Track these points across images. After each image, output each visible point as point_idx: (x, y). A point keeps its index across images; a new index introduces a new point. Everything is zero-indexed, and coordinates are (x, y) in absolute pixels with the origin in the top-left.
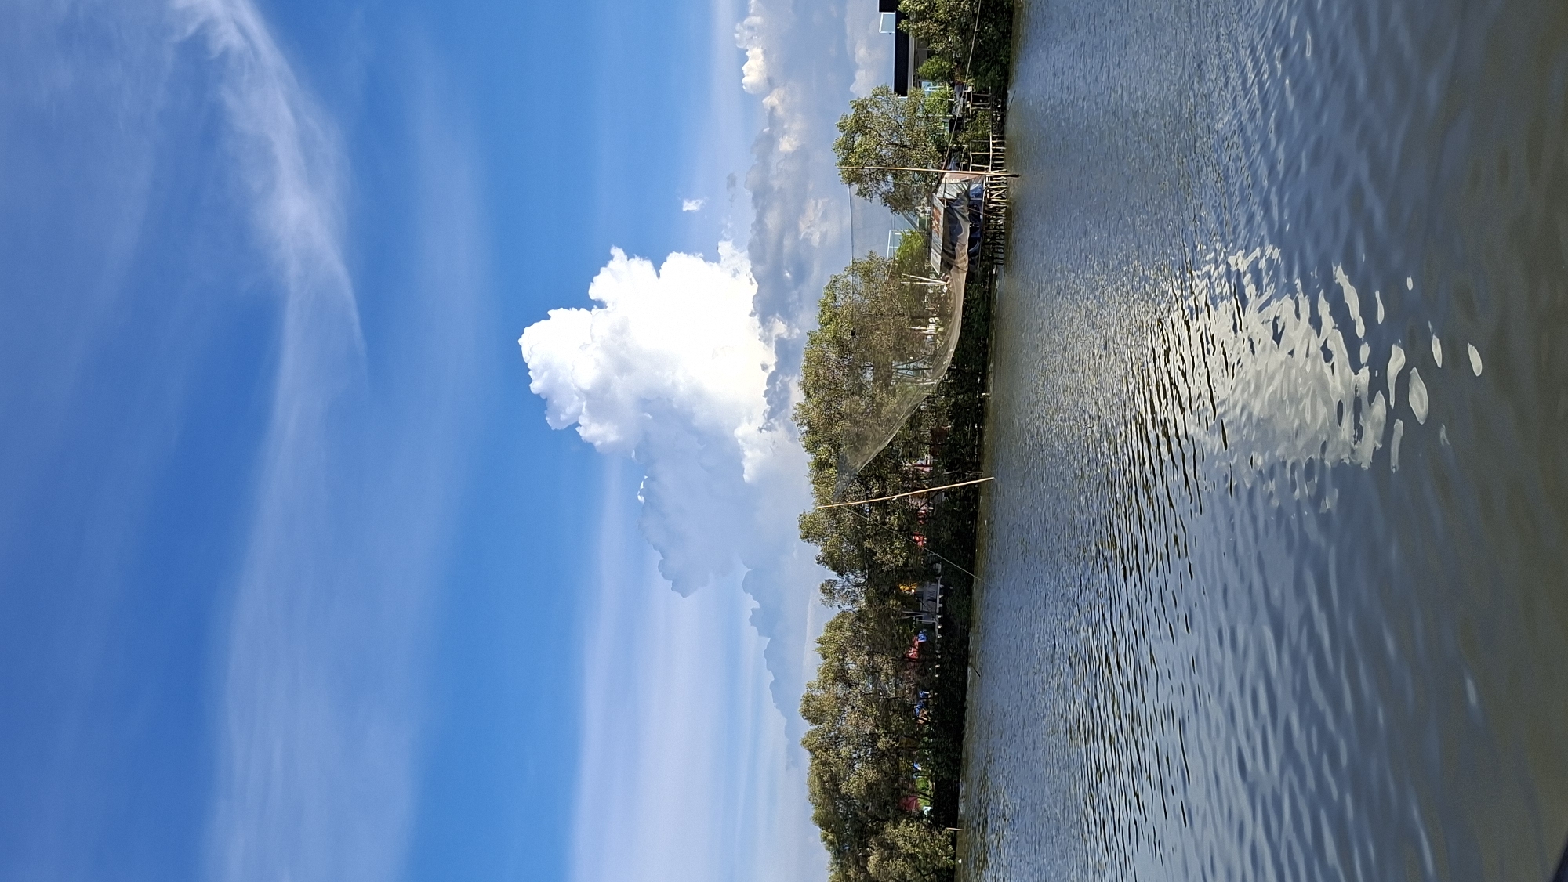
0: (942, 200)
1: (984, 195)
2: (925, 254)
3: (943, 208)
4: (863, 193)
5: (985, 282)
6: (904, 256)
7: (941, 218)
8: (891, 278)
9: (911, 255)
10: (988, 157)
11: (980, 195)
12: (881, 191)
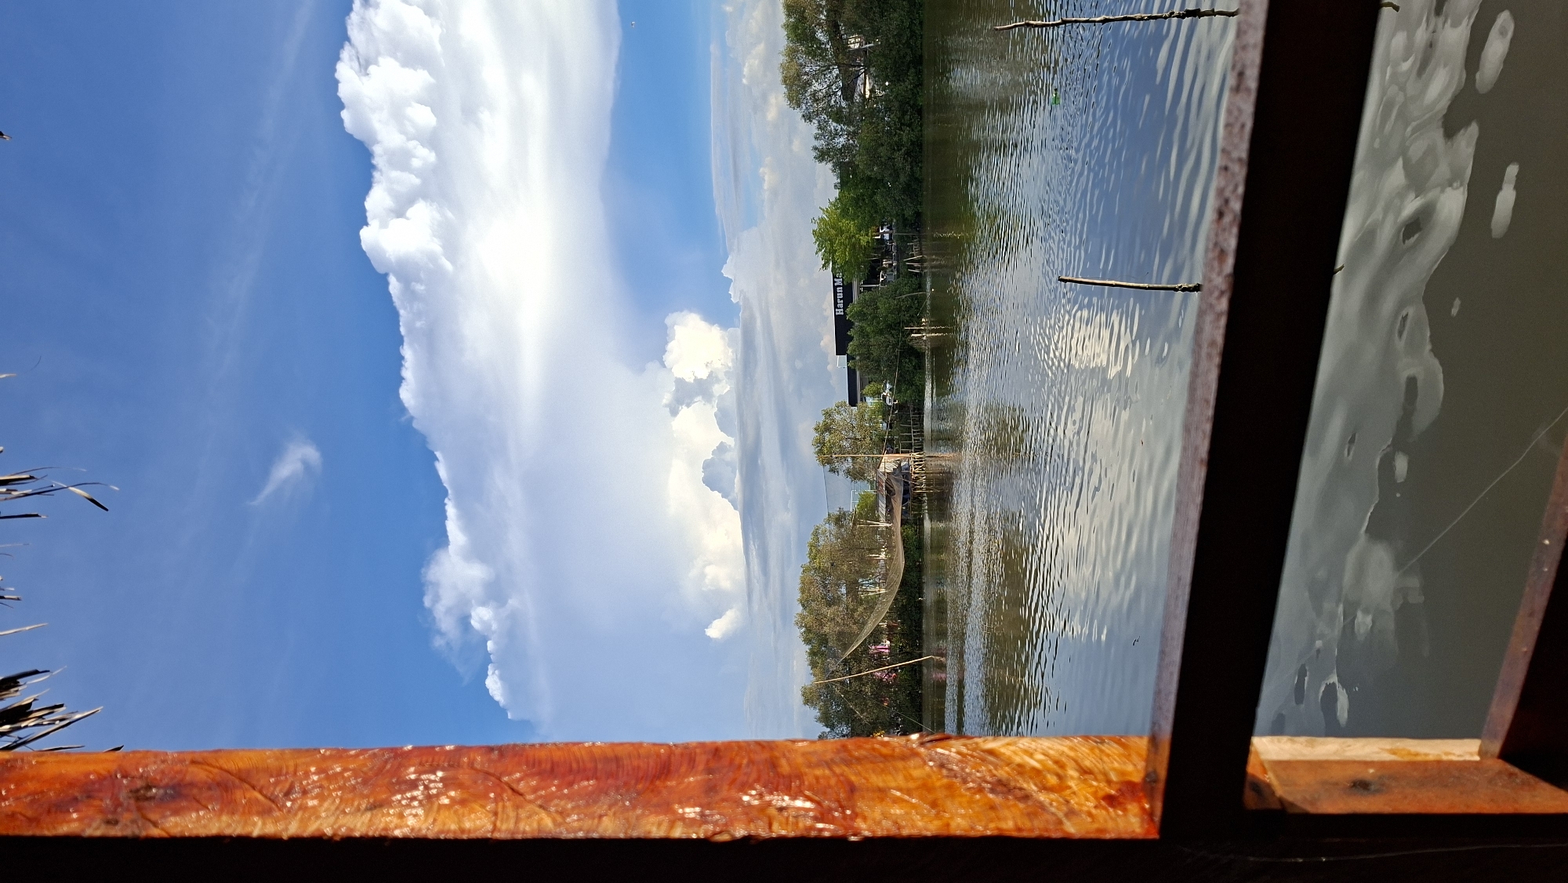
0: (884, 474)
1: (910, 469)
2: (875, 506)
3: (884, 479)
4: (833, 470)
5: (916, 524)
6: (862, 508)
7: (884, 484)
8: (854, 524)
9: (867, 507)
10: (911, 444)
11: (907, 469)
12: (844, 468)
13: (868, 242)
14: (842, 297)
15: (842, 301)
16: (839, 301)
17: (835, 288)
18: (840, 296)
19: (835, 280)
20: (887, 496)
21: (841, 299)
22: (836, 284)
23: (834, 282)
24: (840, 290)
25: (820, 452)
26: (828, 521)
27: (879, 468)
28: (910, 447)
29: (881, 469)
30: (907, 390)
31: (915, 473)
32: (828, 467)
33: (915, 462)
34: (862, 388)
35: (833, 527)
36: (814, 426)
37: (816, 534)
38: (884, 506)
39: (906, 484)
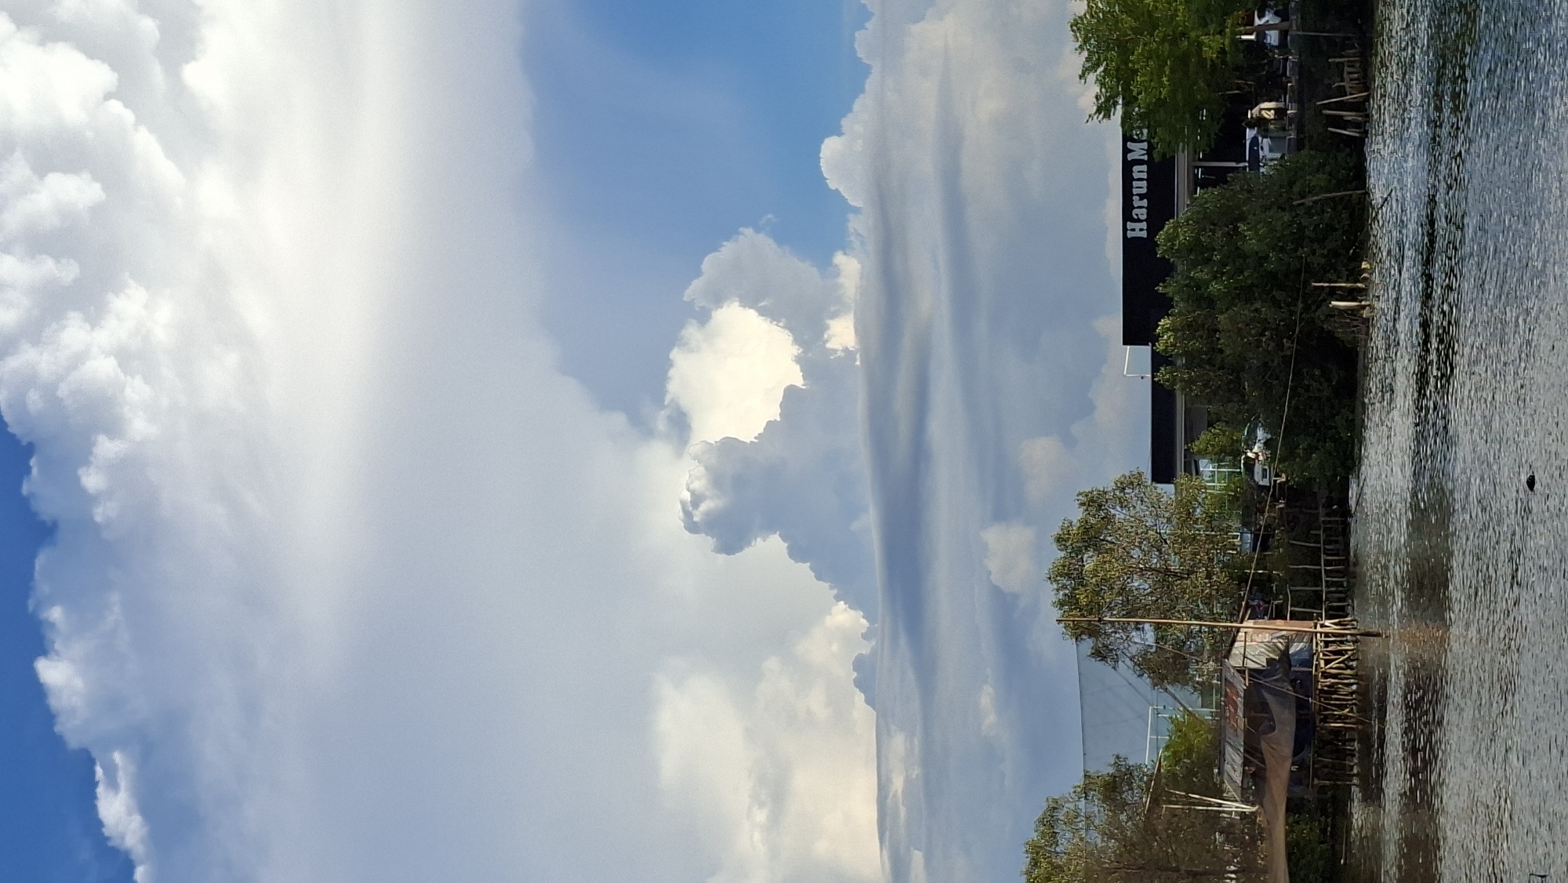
0: (1241, 671)
1: (1315, 663)
2: (1214, 756)
3: (1241, 684)
4: (1100, 654)
5: (1324, 812)
6: (1176, 758)
7: (1240, 701)
8: (1155, 801)
9: (1189, 756)
10: (1318, 594)
11: (1308, 663)
12: (1134, 650)
13: (1222, 51)
14: (1144, 191)
15: (1145, 203)
16: (1136, 202)
17: (1127, 166)
18: (1140, 187)
19: (1130, 145)
20: (1247, 733)
21: (1141, 197)
22: (1130, 157)
23: (1126, 151)
24: (1141, 172)
25: (1068, 602)
26: (1086, 791)
27: (1228, 655)
28: (1315, 601)
29: (1235, 661)
30: (1311, 449)
31: (1326, 675)
32: (1088, 644)
33: (1327, 644)
34: (1190, 437)
35: (1097, 809)
36: (1057, 531)
37: (1049, 822)
38: (1239, 760)
39: (1301, 705)
